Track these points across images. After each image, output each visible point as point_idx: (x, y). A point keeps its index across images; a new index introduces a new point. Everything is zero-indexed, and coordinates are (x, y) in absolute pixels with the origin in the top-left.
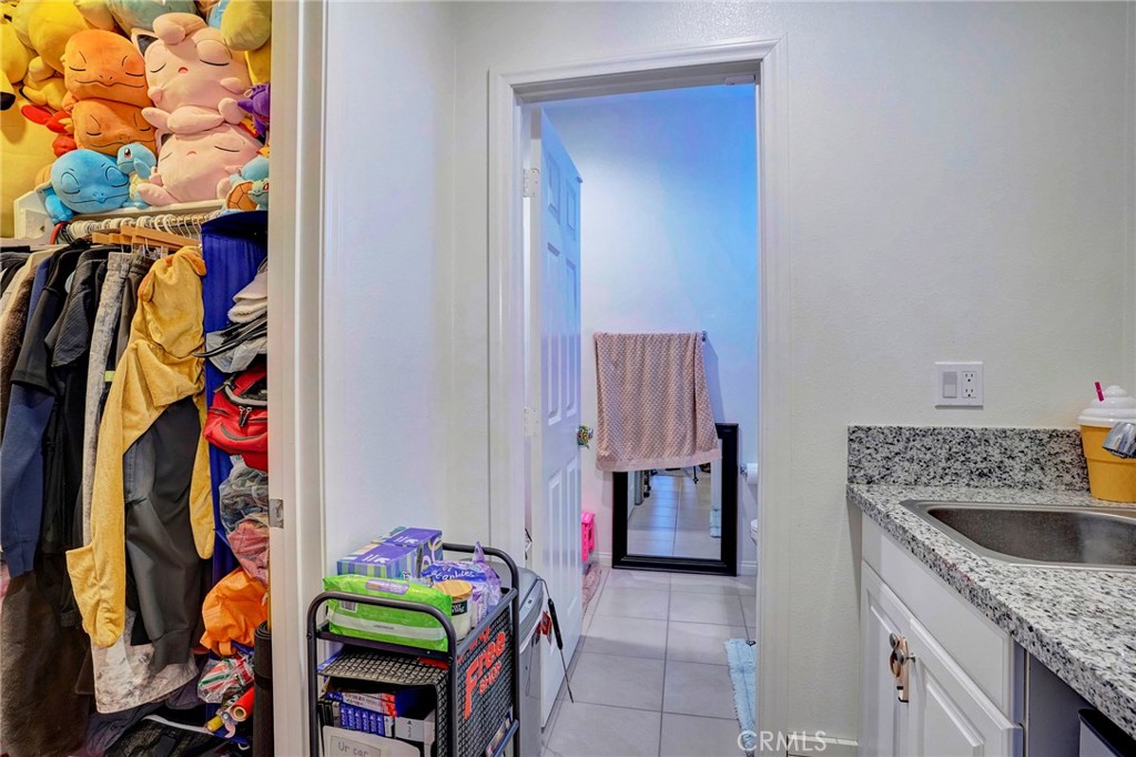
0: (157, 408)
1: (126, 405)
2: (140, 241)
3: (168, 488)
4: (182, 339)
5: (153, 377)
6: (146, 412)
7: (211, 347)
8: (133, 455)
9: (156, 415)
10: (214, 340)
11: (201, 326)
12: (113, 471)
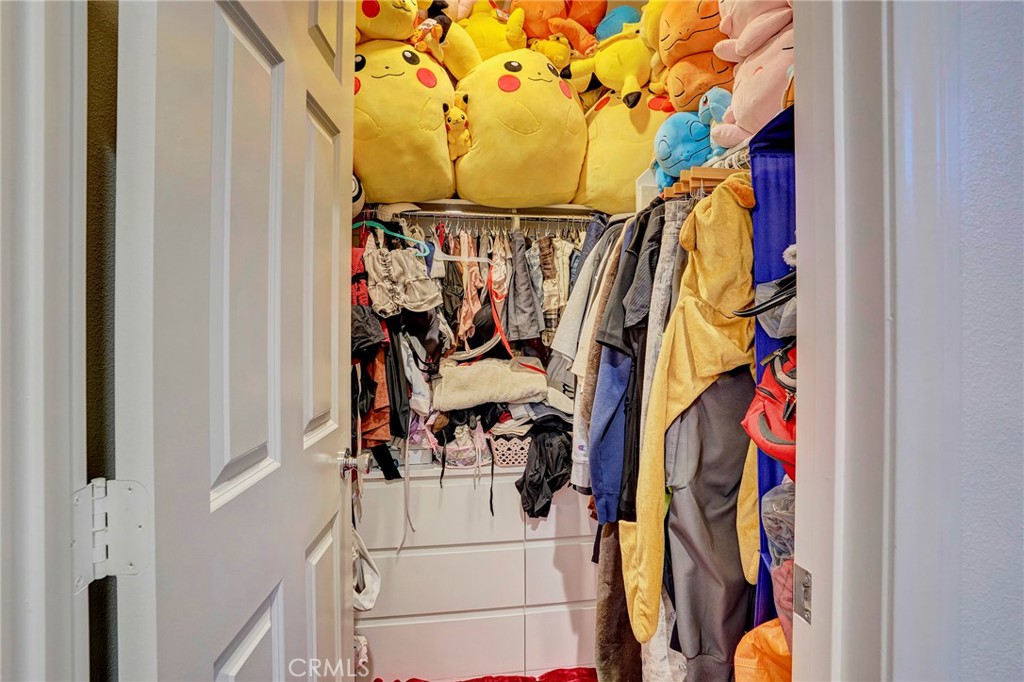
0: (704, 379)
1: (671, 373)
2: (696, 184)
3: (714, 477)
4: (728, 294)
5: (696, 341)
6: (691, 383)
7: (759, 301)
8: (676, 432)
9: (701, 387)
10: (766, 292)
11: (749, 276)
12: (654, 447)
